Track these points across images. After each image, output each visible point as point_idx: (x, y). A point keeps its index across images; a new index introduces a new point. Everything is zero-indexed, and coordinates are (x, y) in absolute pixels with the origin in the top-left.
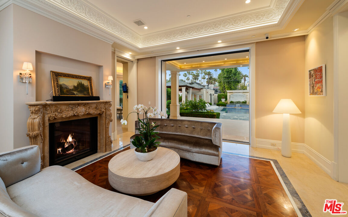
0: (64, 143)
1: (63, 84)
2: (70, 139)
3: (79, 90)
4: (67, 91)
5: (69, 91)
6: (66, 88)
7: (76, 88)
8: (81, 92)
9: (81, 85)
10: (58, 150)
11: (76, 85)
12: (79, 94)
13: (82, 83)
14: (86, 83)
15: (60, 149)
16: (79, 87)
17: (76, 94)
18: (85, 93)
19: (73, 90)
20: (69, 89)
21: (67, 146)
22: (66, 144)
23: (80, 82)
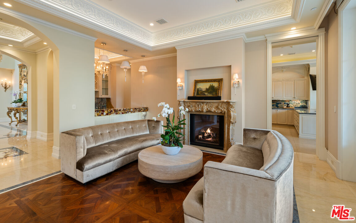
0: (205, 133)
1: (200, 88)
2: (209, 131)
3: (209, 91)
4: (201, 93)
5: (203, 92)
6: (201, 90)
7: (207, 90)
8: (210, 93)
9: (212, 87)
10: (199, 136)
11: (208, 87)
12: (208, 95)
13: (213, 85)
14: (216, 85)
15: (201, 136)
16: (210, 89)
17: (206, 95)
18: (214, 93)
19: (205, 92)
20: (202, 91)
21: (206, 135)
22: (205, 134)
23: (211, 85)
